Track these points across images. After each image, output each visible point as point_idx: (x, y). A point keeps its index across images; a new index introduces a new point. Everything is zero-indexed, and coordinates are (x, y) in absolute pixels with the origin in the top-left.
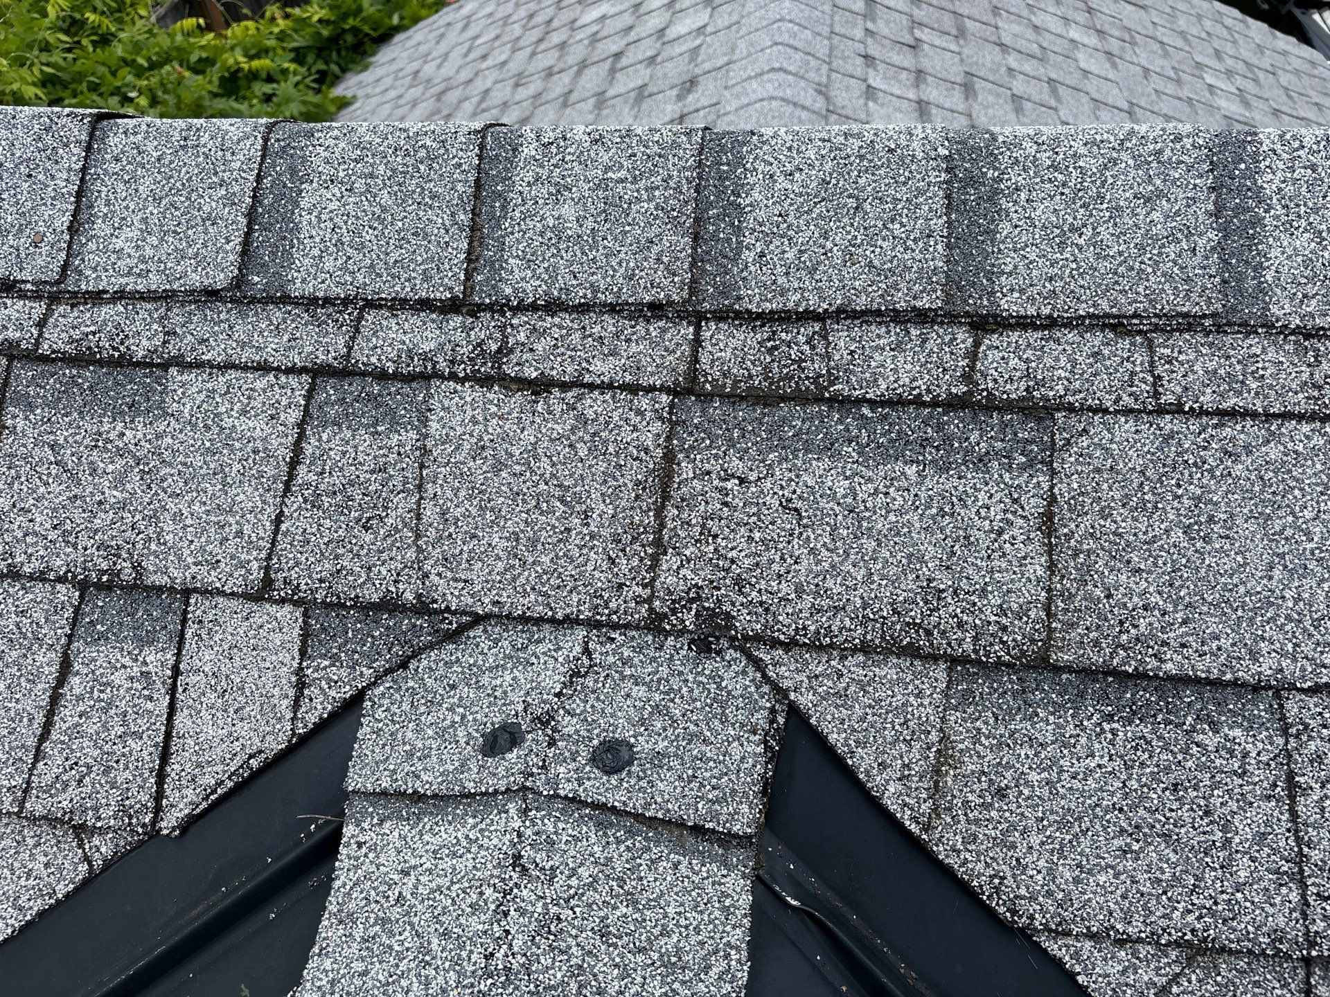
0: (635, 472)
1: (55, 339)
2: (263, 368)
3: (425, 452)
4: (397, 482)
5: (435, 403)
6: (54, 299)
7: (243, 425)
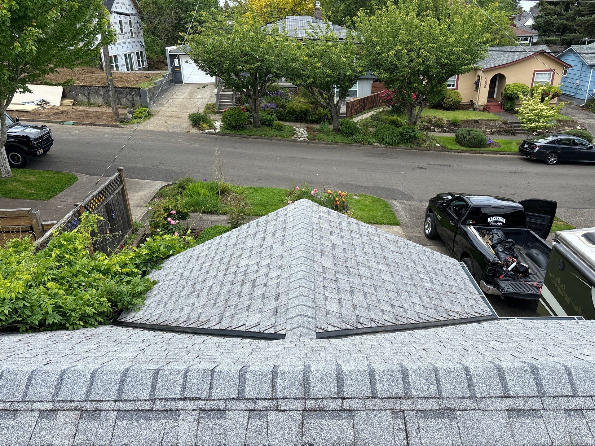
0: (298, 423)
1: (208, 407)
2: (242, 410)
3: (268, 422)
4: (264, 427)
5: (268, 414)
6: (207, 400)
7: (239, 419)
